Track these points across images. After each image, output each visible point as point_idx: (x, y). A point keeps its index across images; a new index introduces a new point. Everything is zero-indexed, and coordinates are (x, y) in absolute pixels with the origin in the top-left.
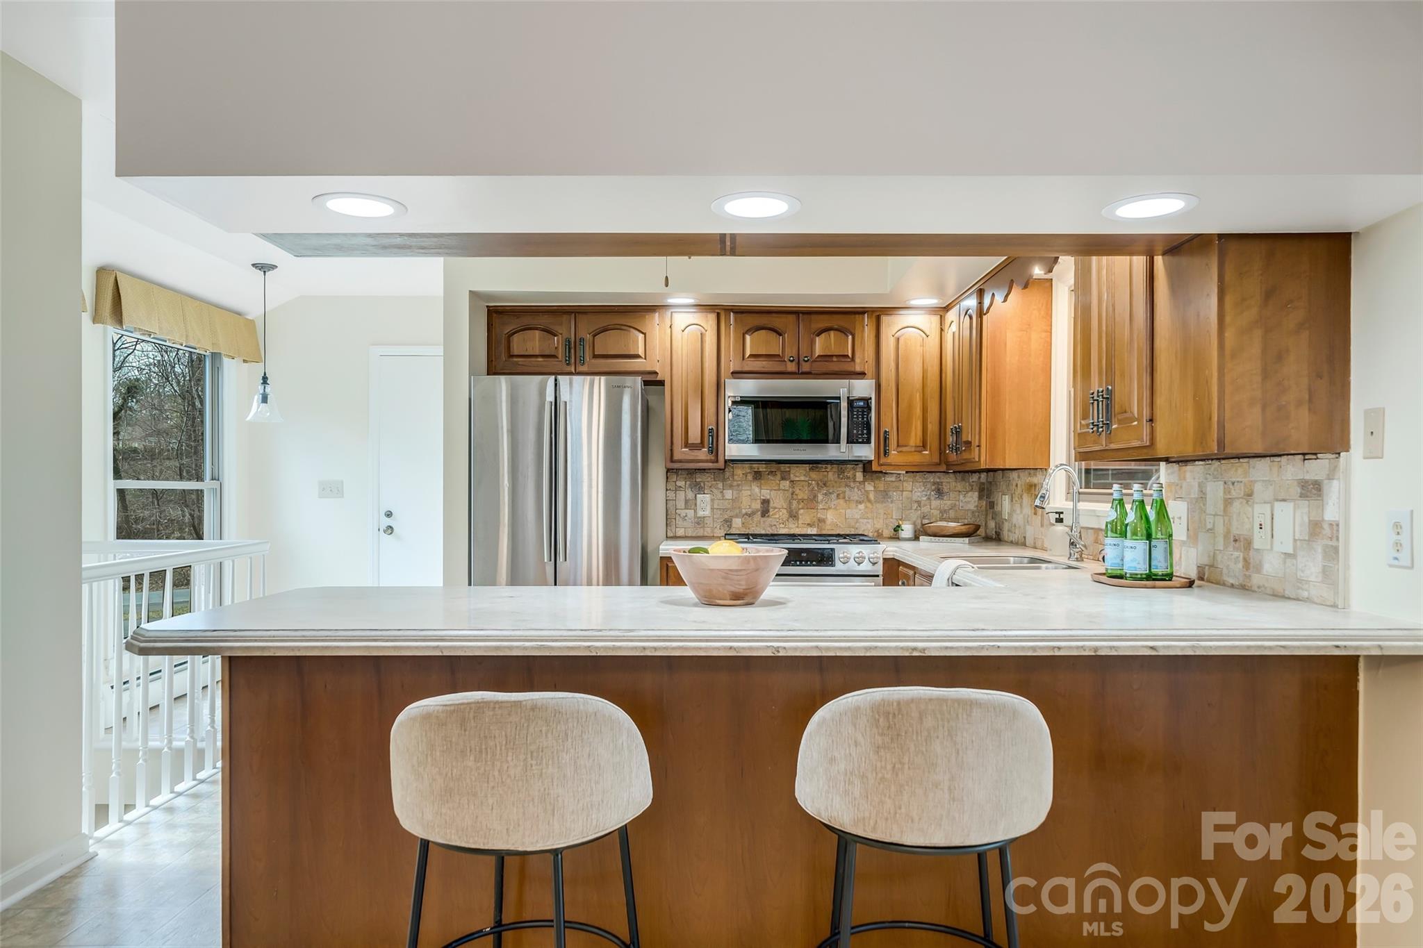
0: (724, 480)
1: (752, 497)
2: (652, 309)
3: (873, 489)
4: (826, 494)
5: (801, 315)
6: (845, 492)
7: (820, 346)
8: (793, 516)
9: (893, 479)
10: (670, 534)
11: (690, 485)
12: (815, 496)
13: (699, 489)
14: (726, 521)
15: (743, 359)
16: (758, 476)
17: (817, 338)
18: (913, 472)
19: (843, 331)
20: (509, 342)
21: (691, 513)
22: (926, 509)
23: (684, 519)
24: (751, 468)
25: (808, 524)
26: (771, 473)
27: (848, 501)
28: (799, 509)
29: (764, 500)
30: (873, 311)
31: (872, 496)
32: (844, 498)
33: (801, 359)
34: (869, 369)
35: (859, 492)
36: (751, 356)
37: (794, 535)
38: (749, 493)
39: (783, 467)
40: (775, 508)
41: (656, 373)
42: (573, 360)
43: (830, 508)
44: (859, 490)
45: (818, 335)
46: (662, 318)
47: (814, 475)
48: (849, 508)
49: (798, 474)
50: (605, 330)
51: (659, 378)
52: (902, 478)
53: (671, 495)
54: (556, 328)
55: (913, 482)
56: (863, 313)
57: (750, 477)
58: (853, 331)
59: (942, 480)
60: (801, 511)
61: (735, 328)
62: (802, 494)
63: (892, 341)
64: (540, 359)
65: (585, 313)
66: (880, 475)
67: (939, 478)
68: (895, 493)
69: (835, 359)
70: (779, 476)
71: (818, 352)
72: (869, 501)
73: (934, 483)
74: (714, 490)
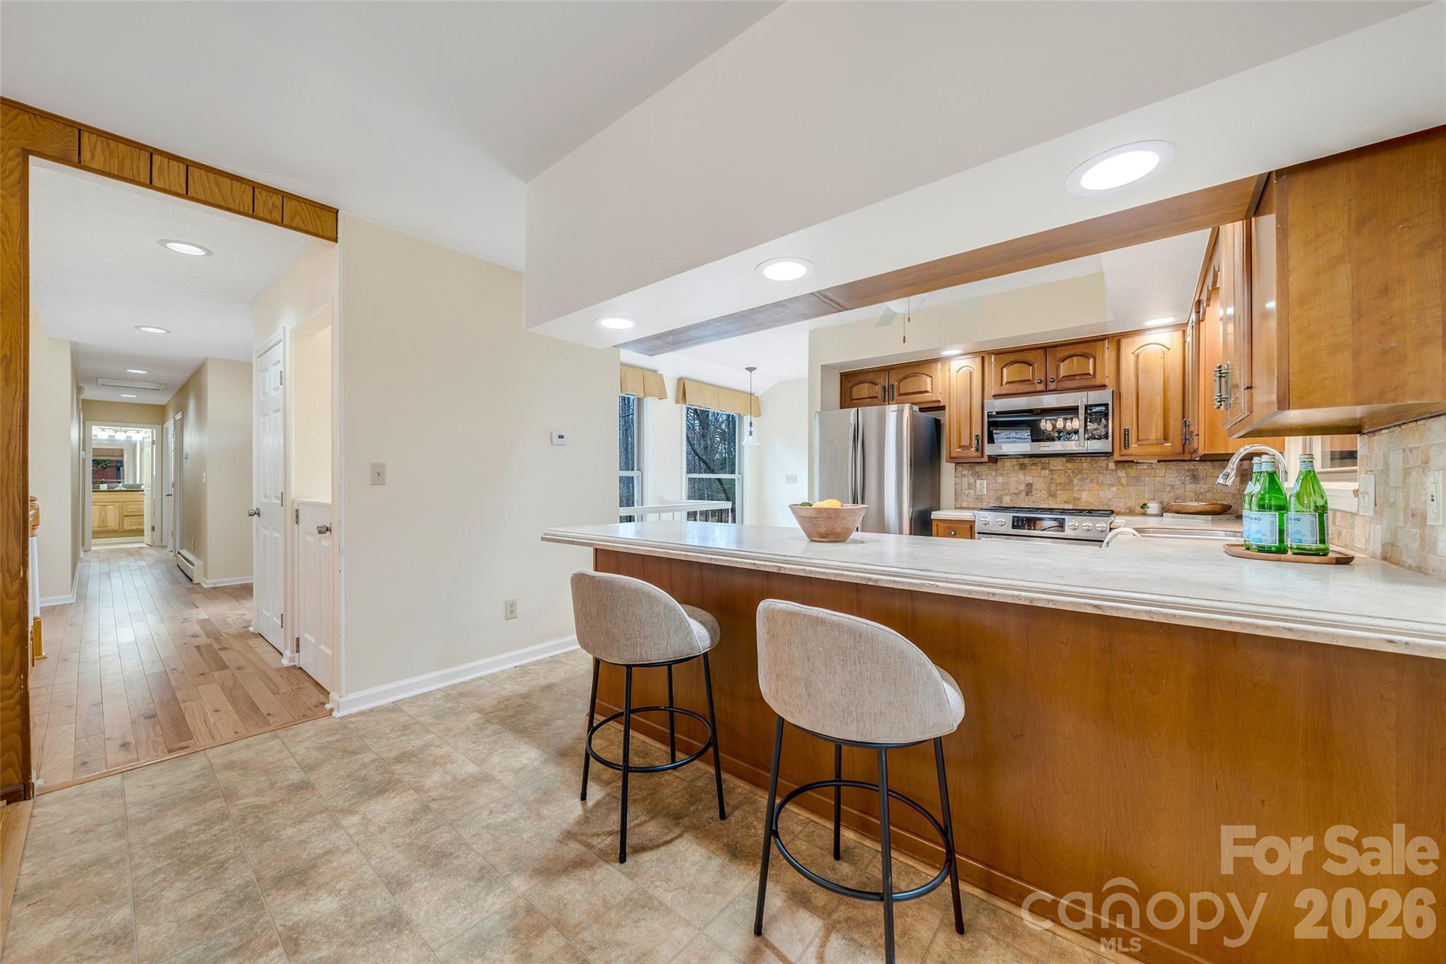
0: (996, 470)
1: (1019, 482)
2: (935, 361)
3: (1125, 475)
4: (1081, 480)
5: (1048, 349)
6: (1098, 478)
7: (1064, 369)
8: (1052, 495)
9: (1145, 467)
10: (958, 506)
11: (971, 474)
12: (1071, 481)
13: (979, 476)
14: (998, 498)
15: (1002, 385)
16: (1023, 467)
17: (1062, 364)
18: (1166, 461)
19: (1086, 356)
20: (851, 391)
21: (972, 492)
22: (1179, 492)
23: (967, 495)
24: (1018, 461)
25: (1065, 502)
26: (1034, 464)
27: (1101, 484)
28: (1057, 490)
29: (1028, 484)
30: (1114, 337)
31: (1124, 481)
32: (1098, 482)
33: (1048, 380)
34: (1110, 382)
35: (1112, 478)
36: (1007, 383)
37: (1051, 509)
38: (1015, 479)
39: (1044, 460)
40: (1037, 490)
41: (939, 401)
42: (887, 398)
43: (1084, 490)
44: (1111, 476)
45: (1063, 361)
46: (943, 365)
47: (1069, 465)
48: (1102, 490)
49: (1057, 464)
50: (906, 377)
51: (941, 405)
52: (1154, 467)
53: (958, 480)
54: (877, 380)
55: (1165, 469)
56: (1104, 339)
57: (1017, 467)
58: (1094, 355)
59: (1197, 468)
60: (1059, 492)
61: (995, 365)
62: (1060, 479)
63: (1132, 358)
64: (868, 400)
65: (894, 369)
66: (1132, 464)
67: (1195, 466)
68: (1147, 479)
69: (1078, 377)
70: (1040, 467)
71: (1062, 374)
72: (1122, 485)
73: (1189, 470)
74: (989, 477)
